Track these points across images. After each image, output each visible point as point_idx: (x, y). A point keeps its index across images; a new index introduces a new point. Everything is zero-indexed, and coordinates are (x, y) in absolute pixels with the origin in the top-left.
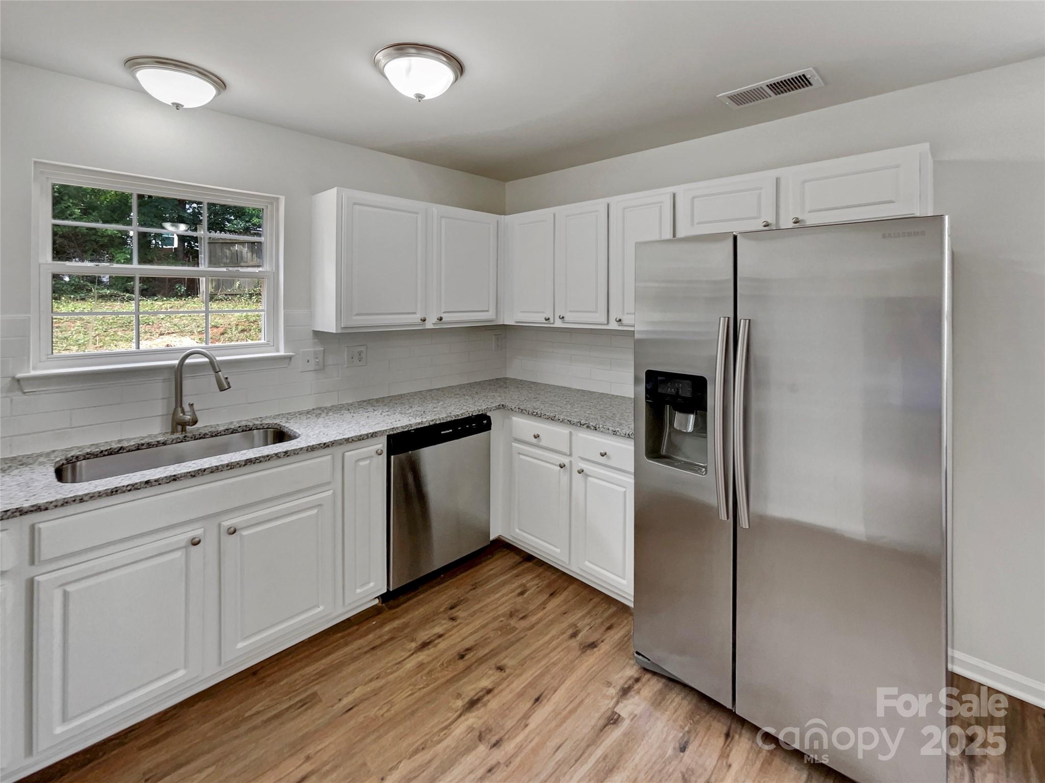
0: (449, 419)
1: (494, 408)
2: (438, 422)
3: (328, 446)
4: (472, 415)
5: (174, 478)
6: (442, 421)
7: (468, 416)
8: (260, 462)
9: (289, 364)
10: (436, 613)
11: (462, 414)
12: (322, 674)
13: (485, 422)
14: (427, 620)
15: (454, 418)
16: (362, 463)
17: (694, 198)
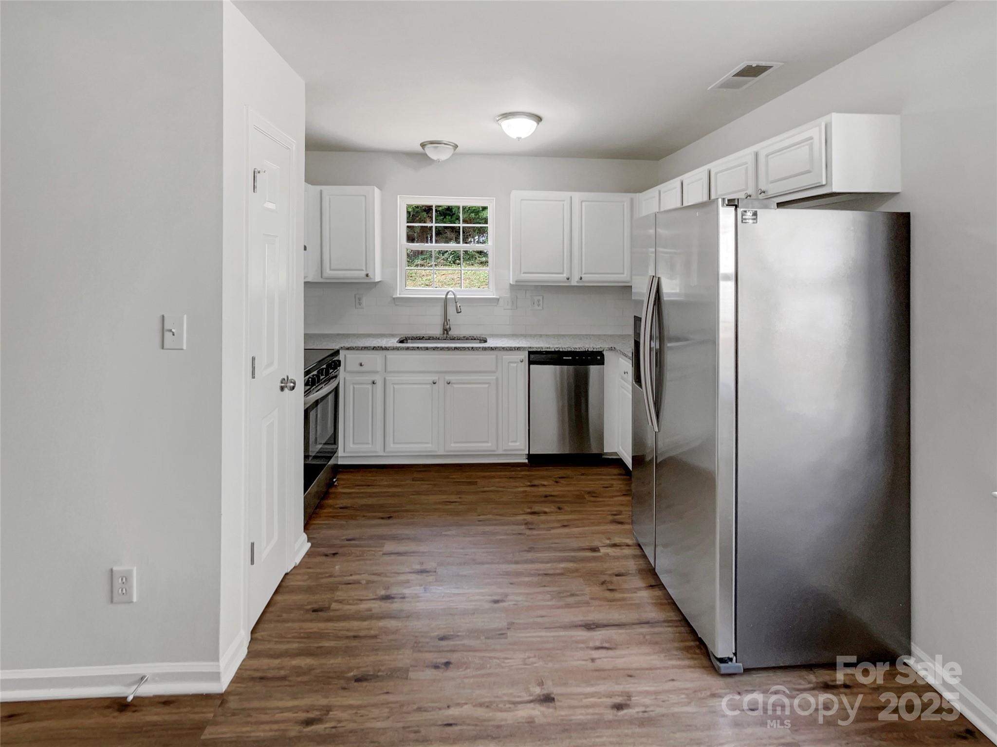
0: (569, 350)
1: (607, 349)
2: (561, 350)
3: (493, 349)
4: (588, 351)
5: (427, 349)
6: (564, 350)
7: (584, 350)
8: (461, 350)
9: (497, 304)
10: (550, 477)
11: (579, 348)
12: (484, 477)
13: (599, 358)
14: (543, 478)
15: (573, 350)
16: (512, 365)
17: (717, 174)
